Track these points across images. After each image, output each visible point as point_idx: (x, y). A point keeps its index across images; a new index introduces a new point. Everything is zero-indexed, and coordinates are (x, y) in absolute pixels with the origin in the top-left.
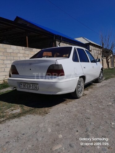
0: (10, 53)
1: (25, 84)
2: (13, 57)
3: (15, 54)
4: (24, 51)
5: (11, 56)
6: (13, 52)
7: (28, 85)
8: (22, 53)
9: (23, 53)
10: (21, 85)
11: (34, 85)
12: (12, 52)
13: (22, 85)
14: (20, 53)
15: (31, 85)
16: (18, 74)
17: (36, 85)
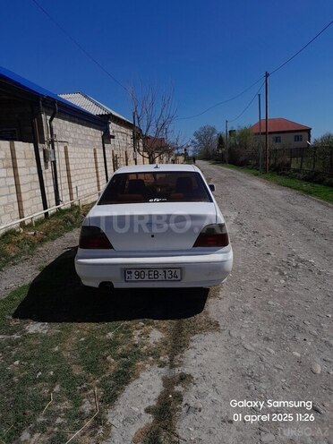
1: (140, 271)
7: (152, 273)
10: (127, 275)
11: (167, 271)
13: (133, 274)
15: (161, 272)
16: (111, 247)
17: (174, 271)
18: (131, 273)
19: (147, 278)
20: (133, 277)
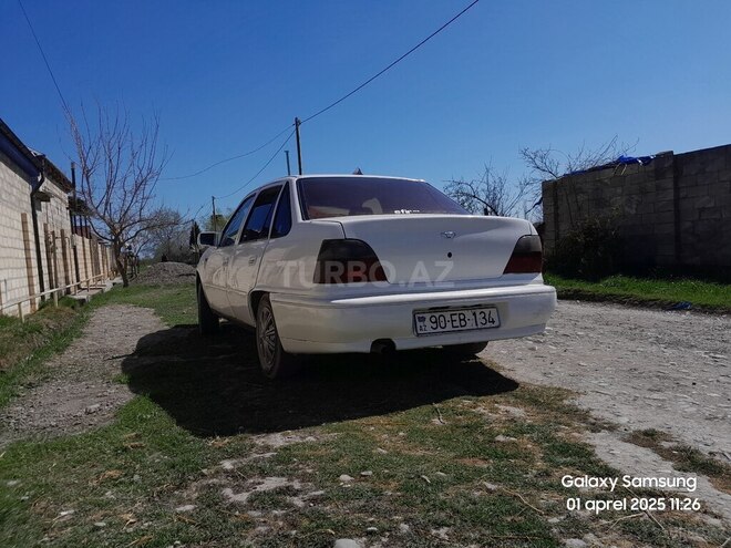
1: (437, 315)
7: (455, 318)
11: (478, 312)
13: (427, 322)
17: (487, 311)
18: (423, 319)
19: (449, 327)
20: (428, 326)
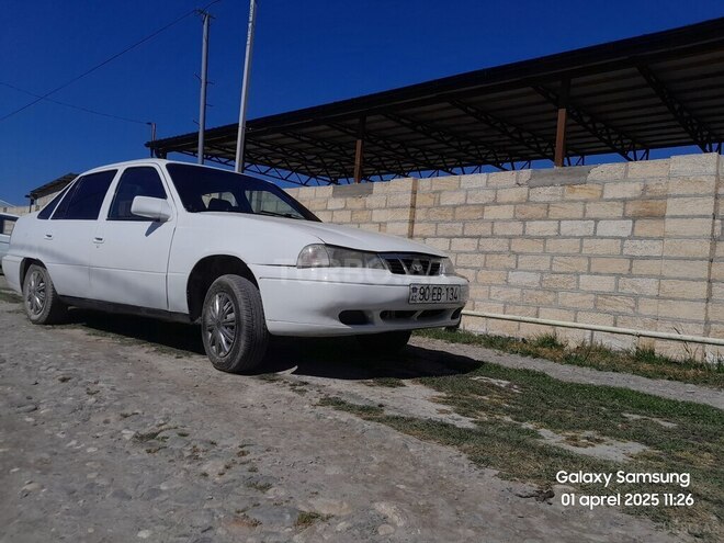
0: (455, 207)
2: (464, 222)
3: (473, 208)
4: (525, 189)
5: (453, 221)
6: (466, 204)
8: (510, 203)
9: (515, 199)
12: (461, 205)
14: (498, 204)
